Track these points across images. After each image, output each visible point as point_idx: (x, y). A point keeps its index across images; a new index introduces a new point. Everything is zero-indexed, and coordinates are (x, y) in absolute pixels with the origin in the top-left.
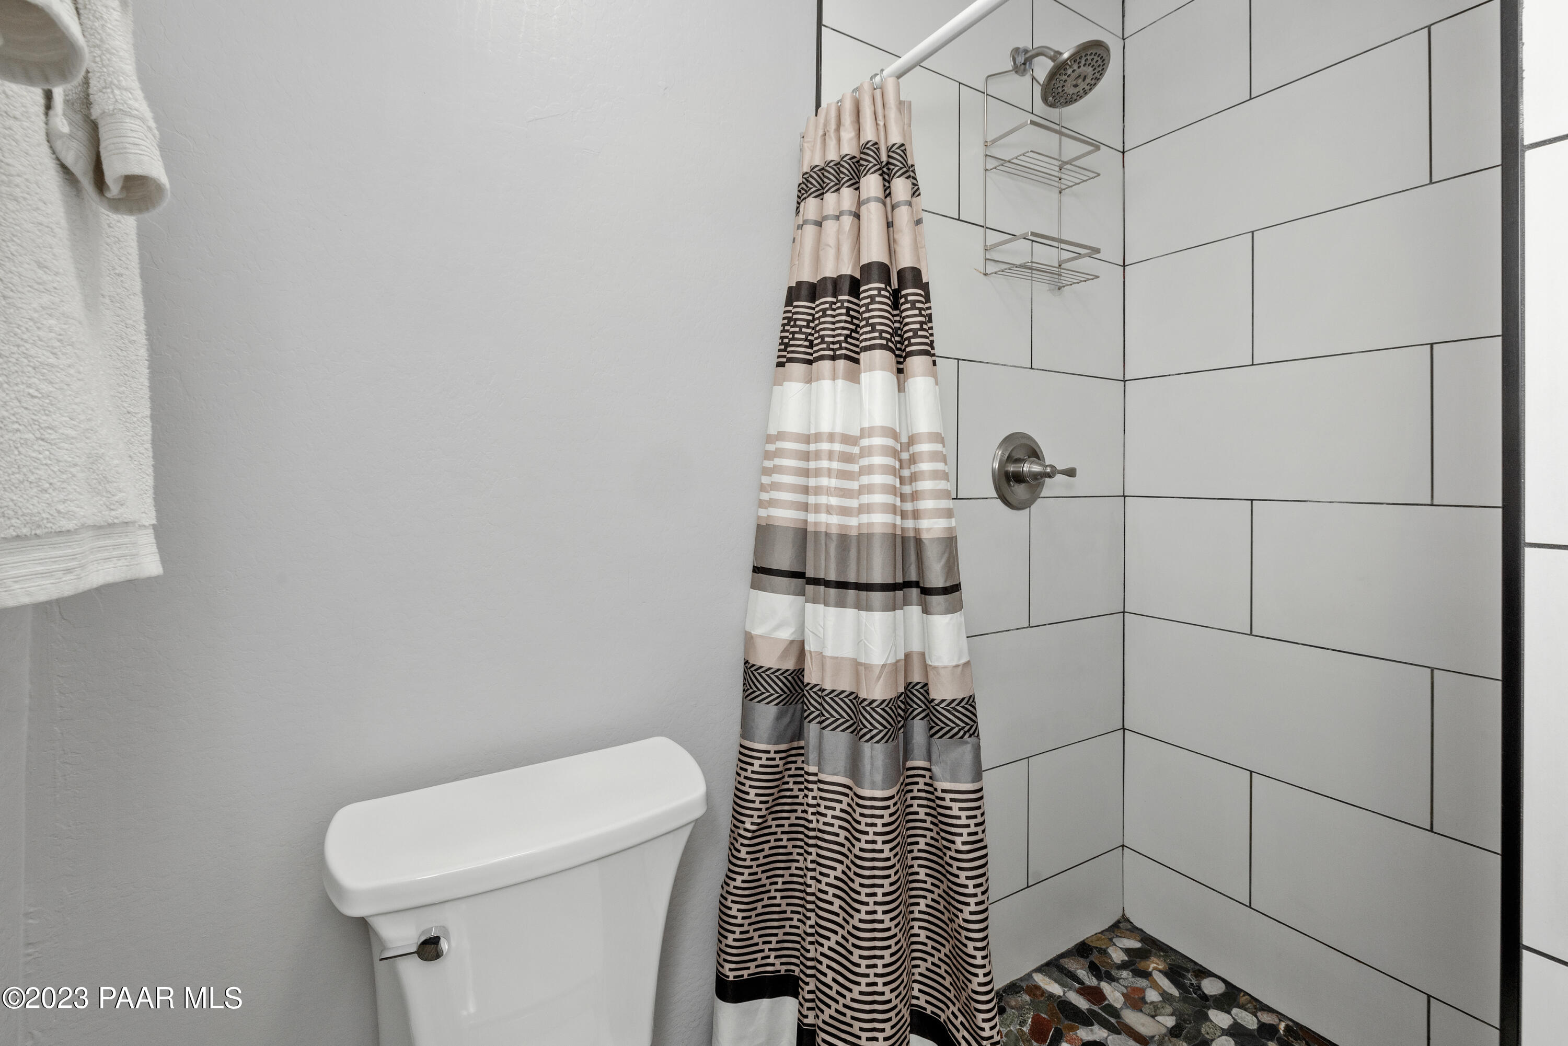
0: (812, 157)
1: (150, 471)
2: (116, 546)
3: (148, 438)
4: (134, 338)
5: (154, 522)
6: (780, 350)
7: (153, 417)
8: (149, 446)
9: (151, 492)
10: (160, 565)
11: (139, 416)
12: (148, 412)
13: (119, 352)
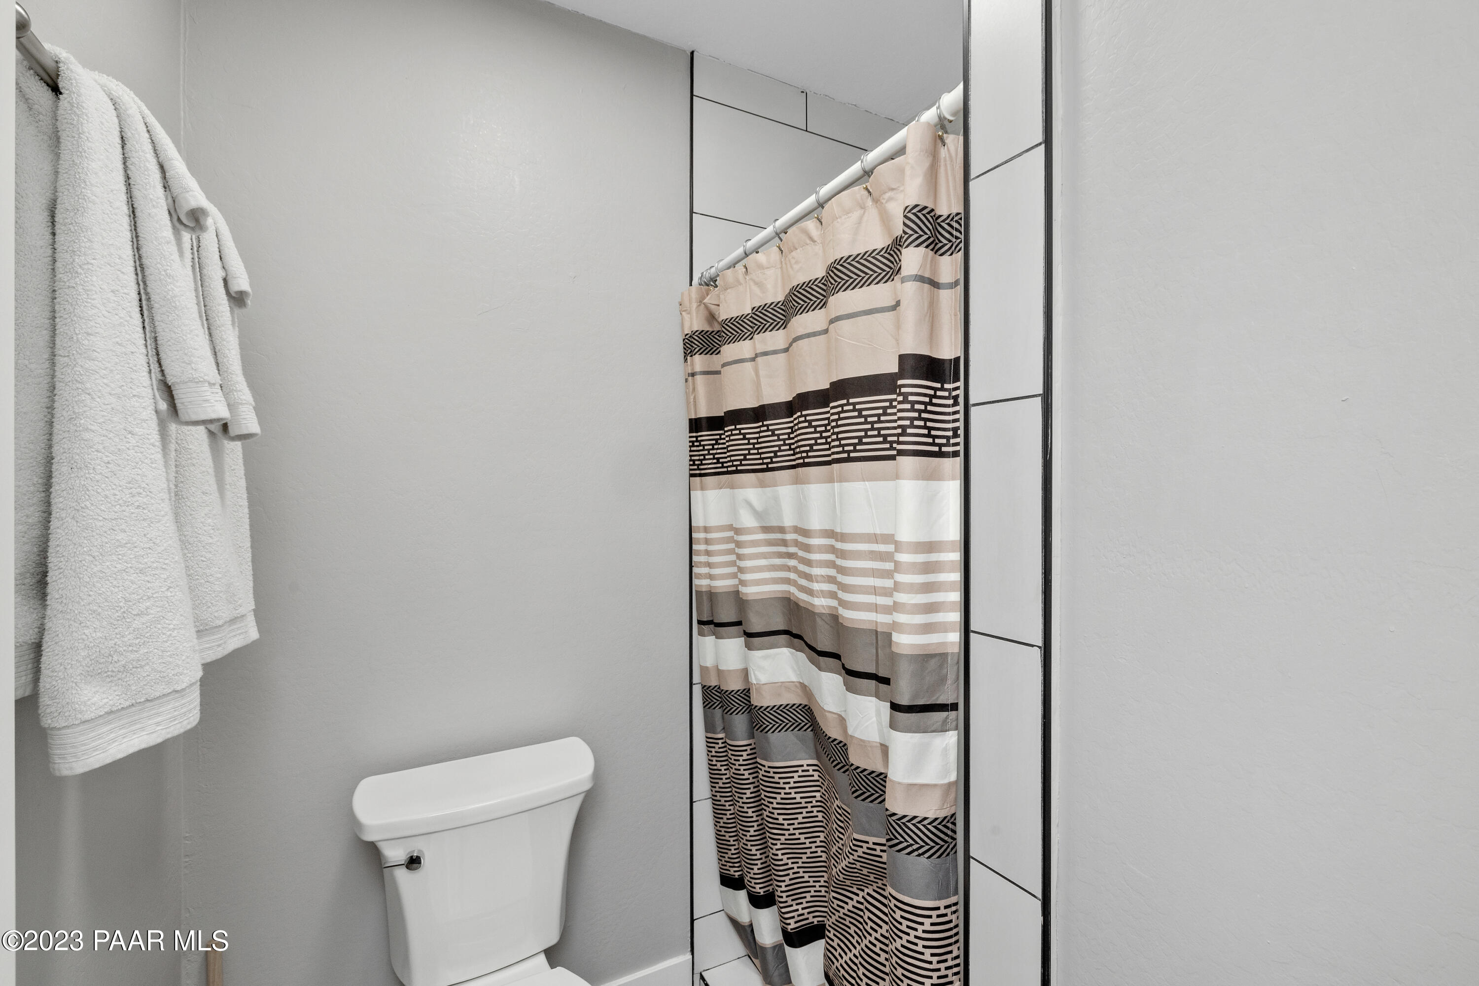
0: (691, 324)
1: (251, 578)
2: (238, 629)
3: (250, 559)
4: (241, 504)
5: (254, 608)
6: (690, 465)
7: (252, 547)
8: (250, 564)
9: (252, 591)
10: (257, 633)
11: (245, 547)
12: (249, 545)
13: (234, 513)
